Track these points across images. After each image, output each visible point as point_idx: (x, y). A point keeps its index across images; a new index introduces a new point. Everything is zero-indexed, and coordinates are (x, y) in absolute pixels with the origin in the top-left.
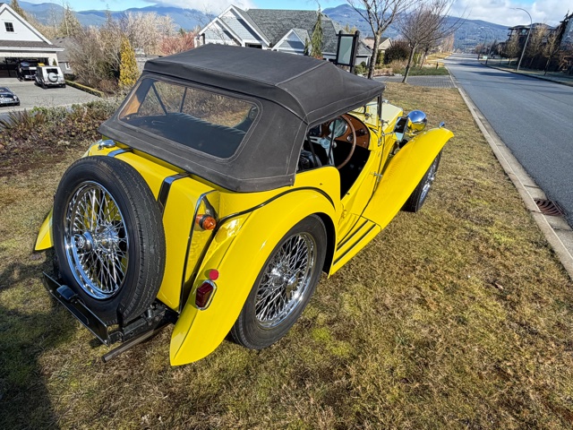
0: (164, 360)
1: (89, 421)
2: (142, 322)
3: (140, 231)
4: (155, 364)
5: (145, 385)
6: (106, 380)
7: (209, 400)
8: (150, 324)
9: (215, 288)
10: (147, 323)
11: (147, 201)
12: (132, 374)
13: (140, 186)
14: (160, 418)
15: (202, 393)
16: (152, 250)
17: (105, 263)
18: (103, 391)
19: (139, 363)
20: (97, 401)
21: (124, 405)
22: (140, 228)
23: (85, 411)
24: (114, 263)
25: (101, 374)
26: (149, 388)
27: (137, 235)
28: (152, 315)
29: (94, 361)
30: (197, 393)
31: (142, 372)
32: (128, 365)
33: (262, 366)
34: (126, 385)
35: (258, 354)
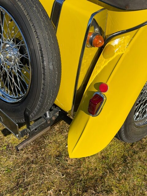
0: (58, 147)
1: (11, 191)
2: (43, 121)
3: (41, 50)
4: (52, 150)
5: (48, 166)
6: (19, 161)
7: (96, 181)
8: (49, 122)
9: (105, 99)
10: (47, 122)
11: (44, 21)
12: (37, 157)
13: (36, 7)
14: (61, 193)
15: (91, 175)
16: (51, 67)
17: (10, 73)
18: (18, 169)
19: (41, 149)
20: (14, 177)
21: (34, 181)
22: (41, 48)
23: (7, 184)
24: (17, 74)
25: (14, 156)
26: (51, 169)
27: (38, 54)
28: (50, 115)
29: (8, 146)
30: (87, 175)
31: (44, 156)
32: (33, 149)
33: (136, 156)
34: (34, 166)
35: (132, 146)
